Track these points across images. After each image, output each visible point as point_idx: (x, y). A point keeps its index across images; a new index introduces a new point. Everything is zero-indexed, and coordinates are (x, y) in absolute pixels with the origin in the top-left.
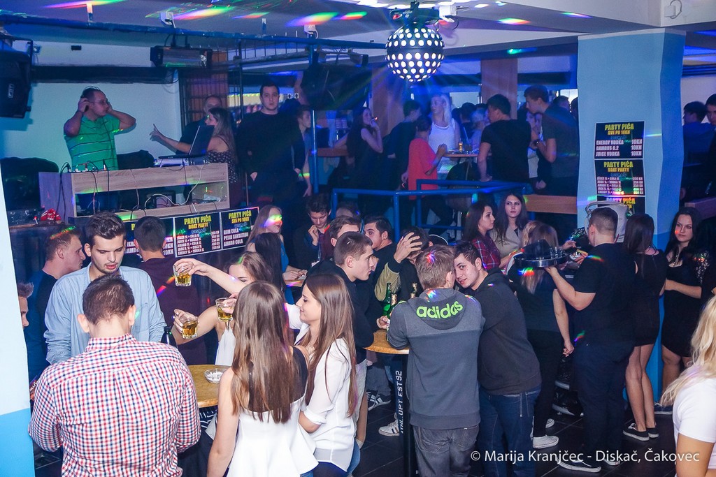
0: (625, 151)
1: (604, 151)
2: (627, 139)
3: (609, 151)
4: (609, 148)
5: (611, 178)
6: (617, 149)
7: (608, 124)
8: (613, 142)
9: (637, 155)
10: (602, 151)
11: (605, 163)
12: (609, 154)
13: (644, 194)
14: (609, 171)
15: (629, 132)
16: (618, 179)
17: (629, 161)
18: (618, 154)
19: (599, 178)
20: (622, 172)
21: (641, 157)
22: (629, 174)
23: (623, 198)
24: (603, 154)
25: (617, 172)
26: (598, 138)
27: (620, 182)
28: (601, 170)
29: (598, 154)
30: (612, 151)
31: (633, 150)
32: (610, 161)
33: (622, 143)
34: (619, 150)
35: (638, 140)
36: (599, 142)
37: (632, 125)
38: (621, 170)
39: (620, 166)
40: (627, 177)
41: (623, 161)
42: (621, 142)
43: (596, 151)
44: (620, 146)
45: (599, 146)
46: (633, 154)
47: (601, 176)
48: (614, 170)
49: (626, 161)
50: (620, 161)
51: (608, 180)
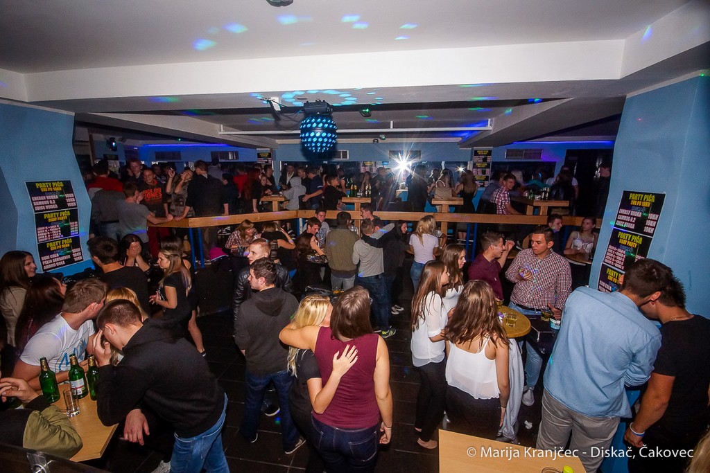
1: (623, 221)
2: (645, 212)
5: (619, 250)
6: (634, 221)
7: (633, 192)
8: (633, 213)
9: (649, 232)
13: (79, 234)
15: (649, 204)
16: (58, 226)
21: (652, 235)
22: (67, 221)
23: (61, 240)
26: (622, 207)
30: (50, 204)
31: (647, 226)
33: (640, 216)
35: (654, 215)
36: (623, 211)
37: (654, 196)
42: (639, 214)
44: (637, 218)
45: (621, 214)
46: (647, 229)
51: (616, 251)
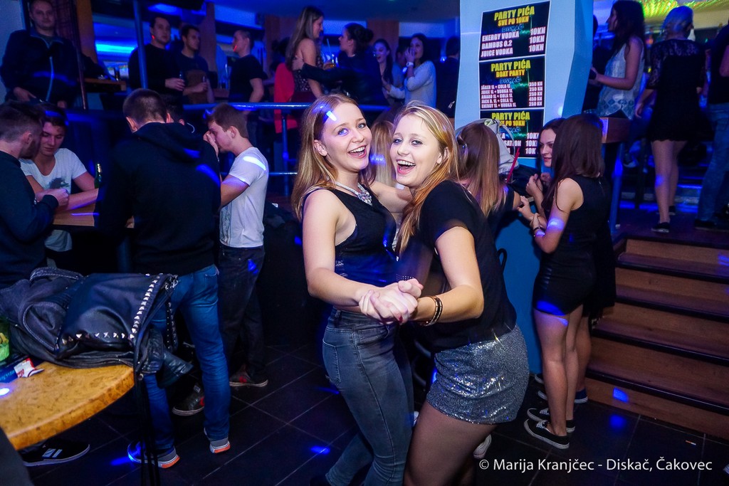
0: (521, 46)
1: (492, 49)
3: (499, 48)
4: (499, 45)
5: (500, 86)
6: (510, 45)
7: (499, 11)
8: (505, 36)
9: (537, 50)
10: (489, 50)
11: (492, 65)
12: (499, 52)
13: (543, 106)
14: (498, 76)
15: (528, 18)
16: (509, 86)
17: (526, 60)
18: (511, 51)
19: (483, 87)
20: (515, 77)
21: (543, 52)
22: (524, 79)
23: (513, 112)
24: (491, 53)
25: (509, 77)
26: (485, 32)
27: (511, 91)
28: (487, 76)
29: (485, 54)
30: (503, 47)
31: (532, 44)
32: (499, 62)
34: (513, 46)
37: (532, 8)
38: (513, 73)
39: (512, 69)
40: (521, 82)
41: (518, 60)
42: (516, 35)
43: (481, 50)
44: (514, 40)
45: (485, 42)
46: (532, 49)
47: (486, 84)
48: (504, 74)
49: (521, 60)
50: (513, 61)
51: (496, 89)
